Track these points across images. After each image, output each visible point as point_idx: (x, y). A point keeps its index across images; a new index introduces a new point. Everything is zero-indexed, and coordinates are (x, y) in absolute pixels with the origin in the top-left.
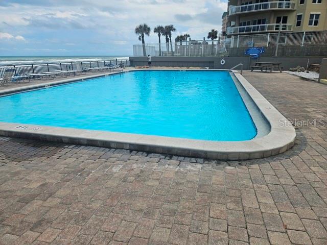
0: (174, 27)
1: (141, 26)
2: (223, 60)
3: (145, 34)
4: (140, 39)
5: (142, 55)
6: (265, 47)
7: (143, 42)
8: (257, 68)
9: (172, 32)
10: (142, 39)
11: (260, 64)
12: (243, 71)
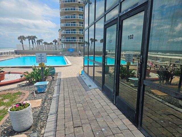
0: (36, 37)
1: (21, 36)
2: (61, 53)
3: (23, 40)
4: (20, 42)
5: (22, 49)
6: (75, 48)
7: (22, 43)
8: (73, 56)
9: (35, 39)
10: (22, 42)
11: (73, 54)
12: (68, 57)
